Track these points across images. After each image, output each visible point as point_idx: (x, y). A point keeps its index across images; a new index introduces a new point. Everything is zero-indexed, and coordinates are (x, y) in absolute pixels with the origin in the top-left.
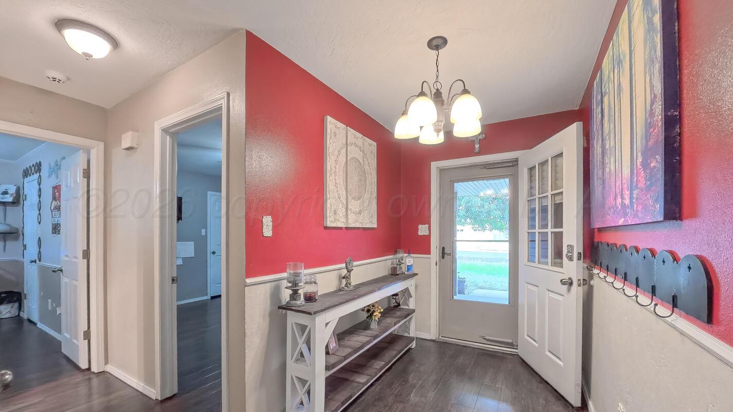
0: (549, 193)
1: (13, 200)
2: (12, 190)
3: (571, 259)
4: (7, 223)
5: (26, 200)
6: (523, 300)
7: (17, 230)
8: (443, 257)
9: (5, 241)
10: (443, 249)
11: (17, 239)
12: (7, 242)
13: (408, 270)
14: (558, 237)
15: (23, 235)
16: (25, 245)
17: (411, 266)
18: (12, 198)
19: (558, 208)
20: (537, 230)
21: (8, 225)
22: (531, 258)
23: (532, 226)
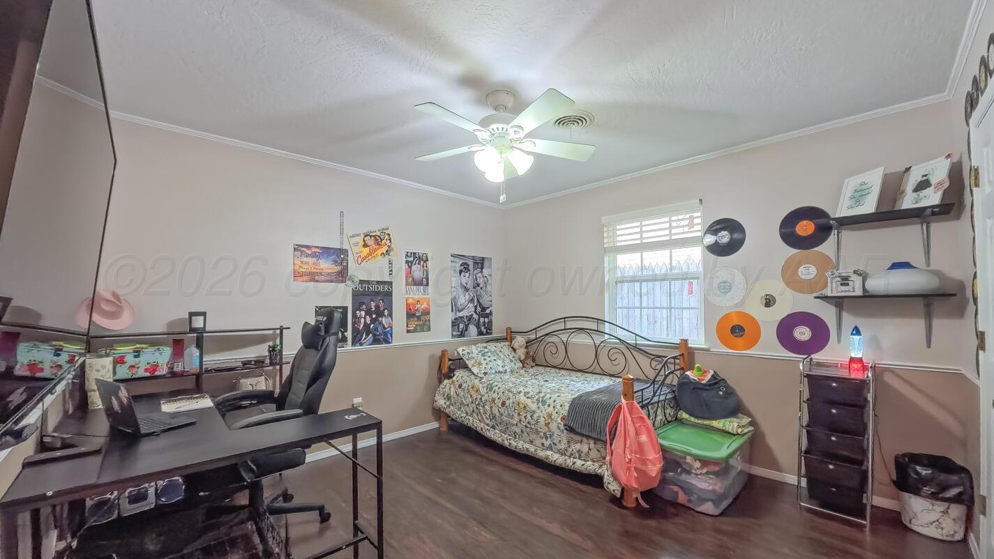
1: (943, 199)
2: (939, 172)
4: (933, 267)
5: (977, 185)
7: (961, 286)
9: (929, 317)
11: (960, 312)
12: (936, 323)
15: (975, 300)
16: (983, 334)
18: (940, 194)
21: (937, 273)
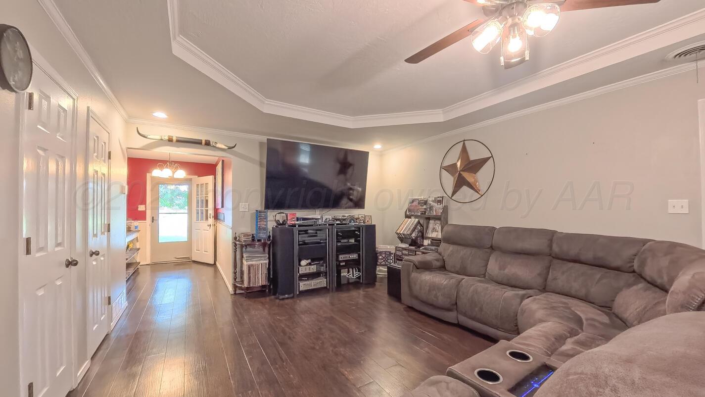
0: (204, 196)
3: (210, 218)
6: (194, 238)
8: (153, 222)
10: (153, 217)
13: (136, 228)
14: (207, 211)
17: (137, 226)
19: (207, 201)
20: (200, 209)
22: (198, 219)
23: (198, 206)
